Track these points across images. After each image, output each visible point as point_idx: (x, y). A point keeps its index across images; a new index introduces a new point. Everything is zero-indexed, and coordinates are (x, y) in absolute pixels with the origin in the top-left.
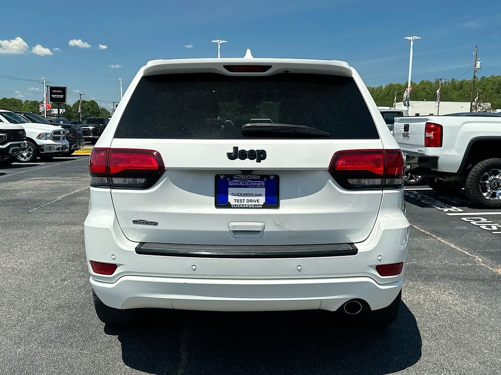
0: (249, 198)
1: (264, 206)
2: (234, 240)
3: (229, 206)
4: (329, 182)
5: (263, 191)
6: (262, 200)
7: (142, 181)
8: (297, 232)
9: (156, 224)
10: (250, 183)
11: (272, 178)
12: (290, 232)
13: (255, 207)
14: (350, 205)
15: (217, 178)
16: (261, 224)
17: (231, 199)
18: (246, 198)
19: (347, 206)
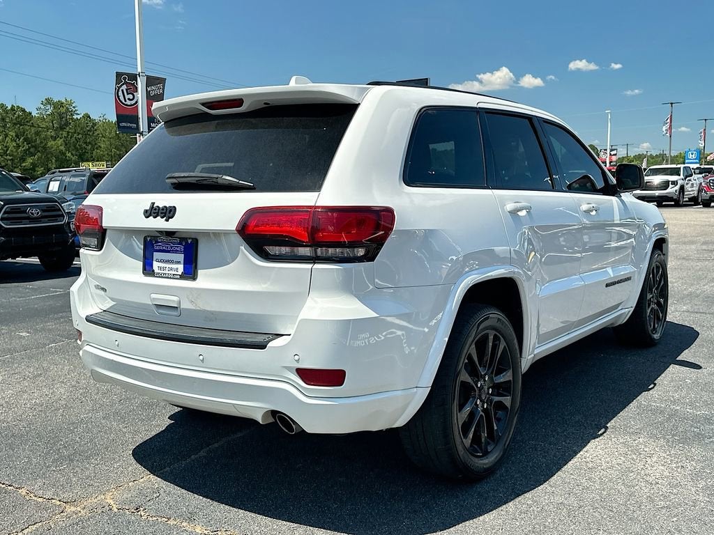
0: (171, 266)
1: (182, 277)
2: (157, 315)
3: (153, 274)
4: (242, 250)
5: (181, 257)
6: (180, 269)
8: (212, 313)
10: (171, 247)
11: (189, 241)
12: (205, 311)
13: (173, 277)
14: (269, 283)
15: (145, 239)
16: (175, 299)
17: (156, 265)
18: (167, 266)
19: (265, 283)
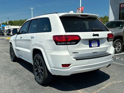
3: (92, 47)
6: (97, 45)
7: (75, 43)
9: (78, 53)
11: (98, 40)
15: (89, 41)
17: (92, 45)
